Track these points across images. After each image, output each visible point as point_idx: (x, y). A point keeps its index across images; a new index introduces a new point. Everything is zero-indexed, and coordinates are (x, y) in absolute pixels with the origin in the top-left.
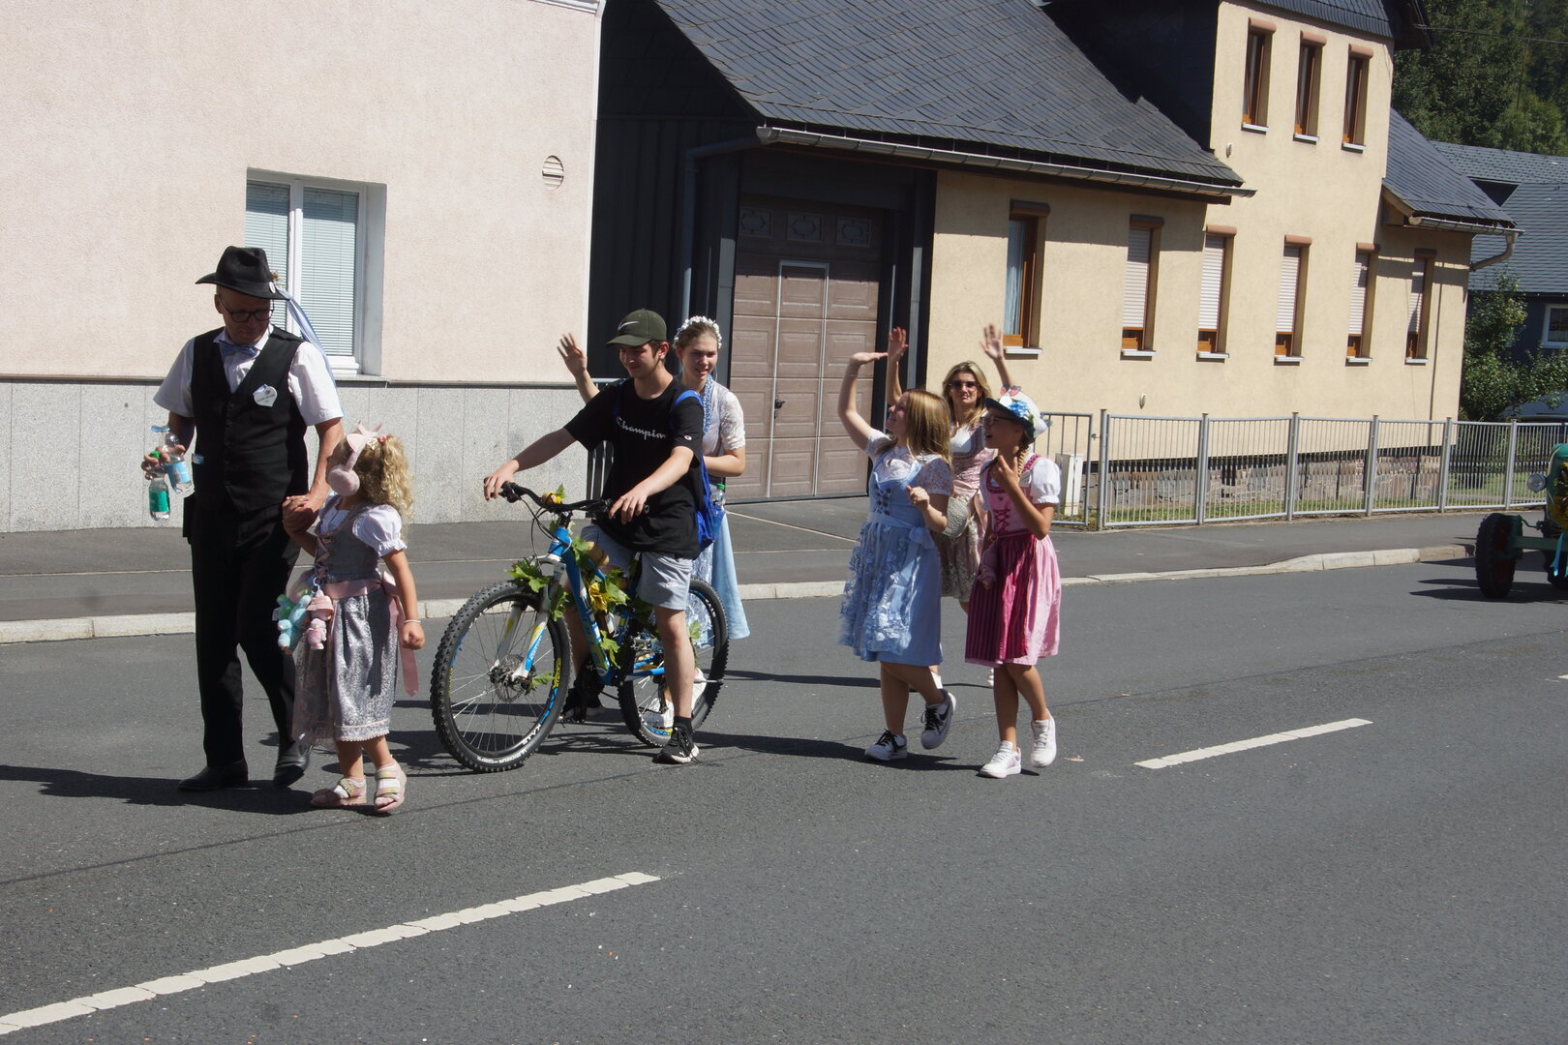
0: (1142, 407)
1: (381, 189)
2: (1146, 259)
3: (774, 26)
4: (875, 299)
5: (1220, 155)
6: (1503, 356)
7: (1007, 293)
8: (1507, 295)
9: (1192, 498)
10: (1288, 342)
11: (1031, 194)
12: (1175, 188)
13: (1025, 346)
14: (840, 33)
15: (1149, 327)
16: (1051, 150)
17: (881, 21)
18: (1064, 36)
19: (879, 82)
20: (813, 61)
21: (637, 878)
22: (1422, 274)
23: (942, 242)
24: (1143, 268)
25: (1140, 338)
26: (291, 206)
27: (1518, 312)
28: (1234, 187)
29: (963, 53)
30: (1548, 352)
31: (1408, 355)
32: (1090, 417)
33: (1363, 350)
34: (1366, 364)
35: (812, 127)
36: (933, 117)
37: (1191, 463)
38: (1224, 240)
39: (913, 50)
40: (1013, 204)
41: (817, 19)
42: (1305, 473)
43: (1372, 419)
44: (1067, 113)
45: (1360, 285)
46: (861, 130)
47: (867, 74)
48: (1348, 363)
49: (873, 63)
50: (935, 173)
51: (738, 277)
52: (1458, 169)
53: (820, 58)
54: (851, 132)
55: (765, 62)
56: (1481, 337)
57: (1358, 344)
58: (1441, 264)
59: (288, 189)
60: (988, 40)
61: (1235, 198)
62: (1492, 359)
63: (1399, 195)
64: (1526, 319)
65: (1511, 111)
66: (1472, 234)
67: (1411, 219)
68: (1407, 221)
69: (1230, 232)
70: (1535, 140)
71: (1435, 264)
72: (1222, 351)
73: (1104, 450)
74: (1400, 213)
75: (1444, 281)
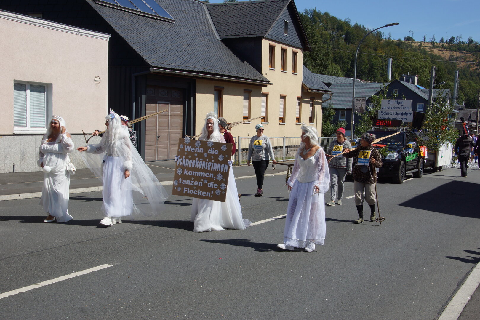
0: (248, 135)
1: (51, 85)
2: (248, 99)
3: (154, 44)
4: (182, 110)
5: (264, 75)
6: (331, 123)
7: (215, 109)
8: (331, 108)
10: (282, 119)
11: (219, 84)
12: (254, 83)
14: (171, 46)
15: (249, 116)
16: (224, 74)
17: (181, 43)
18: (226, 47)
19: (181, 57)
20: (164, 52)
21: (106, 266)
22: (312, 103)
23: (198, 96)
24: (247, 101)
25: (247, 119)
26: (27, 89)
27: (333, 112)
28: (268, 83)
29: (201, 51)
30: (340, 121)
33: (299, 121)
35: (164, 68)
36: (194, 66)
38: (266, 95)
39: (189, 50)
40: (215, 87)
41: (165, 42)
42: (288, 150)
44: (227, 65)
45: (298, 105)
46: (176, 69)
47: (178, 56)
48: (296, 124)
49: (179, 53)
50: (196, 79)
51: (146, 104)
52: (318, 79)
53: (166, 52)
54: (174, 70)
55: (152, 52)
56: (326, 118)
57: (298, 120)
58: (316, 101)
59: (26, 85)
60: (207, 48)
61: (268, 85)
62: (328, 123)
63: (306, 85)
64: (335, 114)
65: (330, 67)
66: (323, 94)
67: (309, 90)
68: (308, 91)
69: (268, 93)
70: (335, 74)
71: (315, 100)
72: (267, 122)
73: (239, 146)
74: (306, 89)
75: (317, 104)
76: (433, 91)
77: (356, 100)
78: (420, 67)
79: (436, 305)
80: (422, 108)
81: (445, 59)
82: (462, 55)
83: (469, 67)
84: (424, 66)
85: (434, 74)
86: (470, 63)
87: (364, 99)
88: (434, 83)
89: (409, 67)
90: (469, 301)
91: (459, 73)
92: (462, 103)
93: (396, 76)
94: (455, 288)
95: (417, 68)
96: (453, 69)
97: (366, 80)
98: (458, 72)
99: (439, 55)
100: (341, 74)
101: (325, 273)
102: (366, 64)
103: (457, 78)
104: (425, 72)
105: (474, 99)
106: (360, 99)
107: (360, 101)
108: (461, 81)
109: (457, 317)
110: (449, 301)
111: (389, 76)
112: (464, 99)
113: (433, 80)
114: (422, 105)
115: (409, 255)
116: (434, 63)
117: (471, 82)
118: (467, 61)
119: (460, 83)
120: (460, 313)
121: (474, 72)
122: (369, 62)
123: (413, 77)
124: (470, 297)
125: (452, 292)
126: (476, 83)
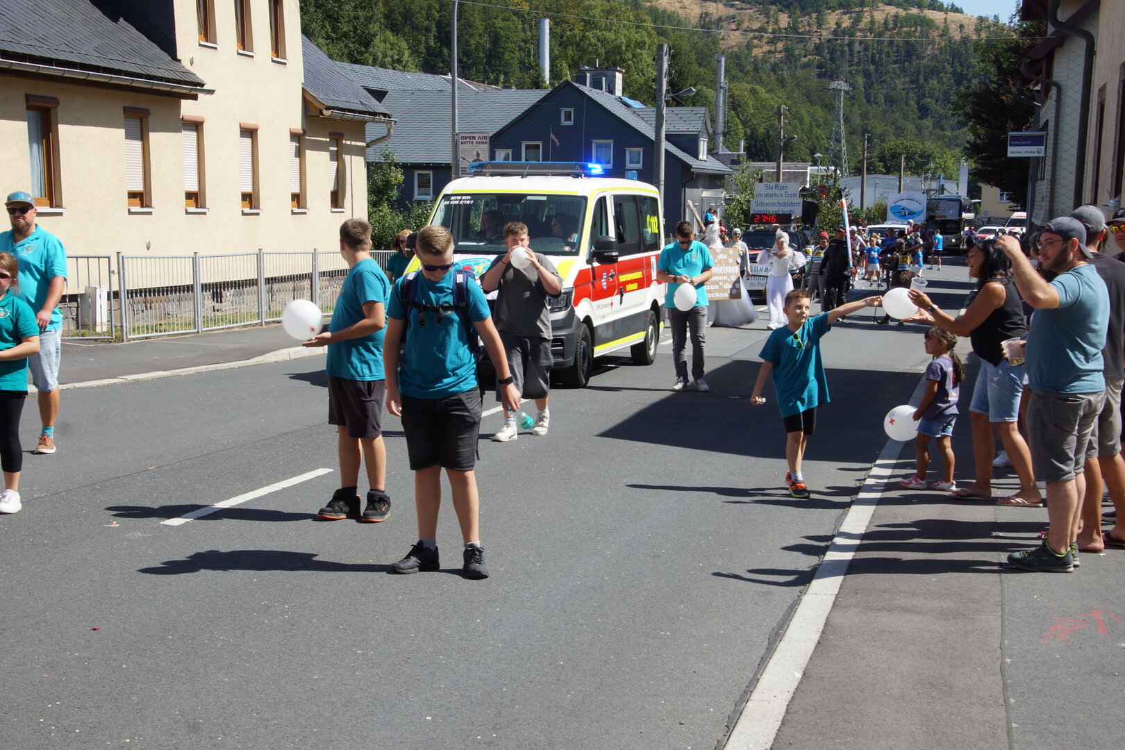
0: (148, 249)
2: (140, 137)
5: (185, 63)
6: (392, 205)
7: (32, 166)
8: (390, 165)
9: (192, 313)
10: (250, 199)
11: (42, 90)
12: (155, 87)
13: (51, 206)
15: (148, 190)
16: (54, 56)
22: (335, 149)
24: (138, 144)
25: (141, 198)
27: (398, 176)
28: (198, 88)
30: (419, 202)
31: (332, 207)
32: (109, 258)
33: (302, 203)
34: (305, 213)
37: (189, 288)
38: (196, 126)
40: (28, 97)
42: (271, 291)
43: (313, 251)
44: (63, 28)
45: (296, 156)
48: (293, 213)
52: (350, 78)
56: (378, 192)
57: (298, 199)
58: (348, 142)
61: (200, 95)
62: (385, 208)
63: (314, 95)
64: (403, 180)
65: (377, 40)
66: (364, 122)
67: (325, 112)
68: (321, 113)
69: (200, 120)
70: (394, 61)
71: (344, 142)
72: (204, 206)
73: (122, 282)
74: (316, 107)
75: (351, 154)
76: (664, 112)
77: (461, 140)
78: (628, 46)
79: (720, 702)
80: (638, 162)
81: (690, 22)
82: (732, 11)
83: (749, 47)
84: (636, 42)
85: (665, 66)
86: (751, 35)
87: (485, 138)
88: (668, 91)
89: (599, 44)
90: (800, 683)
91: (726, 63)
92: (739, 145)
93: (561, 70)
94: (763, 651)
95: (620, 47)
96: (711, 50)
97: (483, 82)
98: (723, 59)
99: (674, 12)
100: (409, 64)
101: (418, 644)
102: (480, 35)
103: (723, 77)
104: (641, 61)
105: (769, 136)
106: (474, 138)
107: (475, 144)
108: (732, 85)
109: (775, 731)
110: (752, 689)
111: (544, 70)
112: (741, 135)
113: (665, 81)
114: (639, 152)
115: (640, 573)
116: (661, 33)
117: (757, 87)
118: (745, 31)
119: (730, 89)
120: (781, 717)
121: (765, 61)
122: (487, 29)
123: (609, 73)
124: (802, 673)
125: (757, 663)
126: (770, 91)
